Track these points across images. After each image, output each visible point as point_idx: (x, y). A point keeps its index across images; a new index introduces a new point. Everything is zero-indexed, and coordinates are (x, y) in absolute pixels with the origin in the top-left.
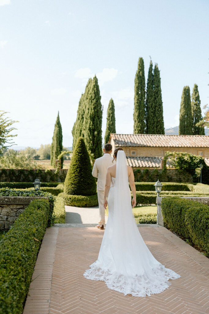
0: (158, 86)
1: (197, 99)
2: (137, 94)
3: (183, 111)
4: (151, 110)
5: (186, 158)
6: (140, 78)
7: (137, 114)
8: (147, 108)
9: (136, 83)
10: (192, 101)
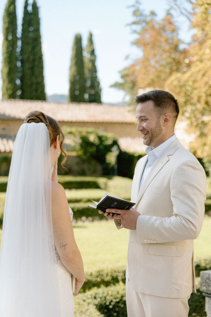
0: (37, 30)
1: (93, 52)
2: (6, 39)
3: (74, 69)
4: (28, 65)
5: (92, 138)
6: (11, 15)
7: (6, 70)
8: (22, 61)
9: (4, 23)
10: (86, 55)
